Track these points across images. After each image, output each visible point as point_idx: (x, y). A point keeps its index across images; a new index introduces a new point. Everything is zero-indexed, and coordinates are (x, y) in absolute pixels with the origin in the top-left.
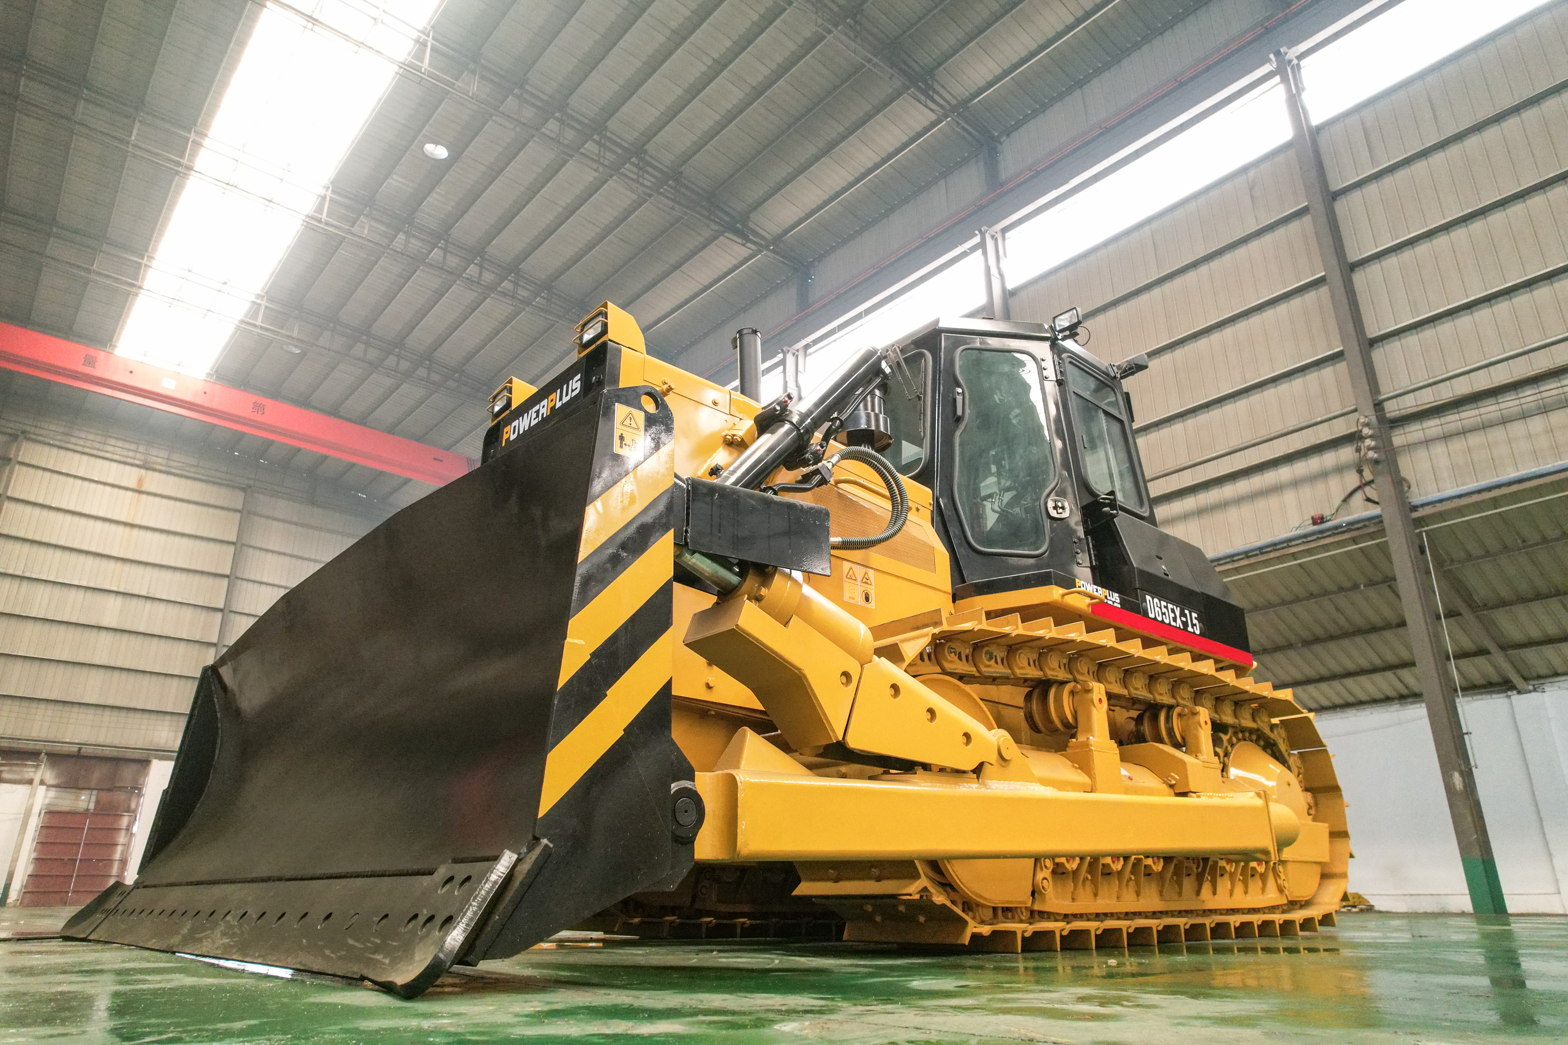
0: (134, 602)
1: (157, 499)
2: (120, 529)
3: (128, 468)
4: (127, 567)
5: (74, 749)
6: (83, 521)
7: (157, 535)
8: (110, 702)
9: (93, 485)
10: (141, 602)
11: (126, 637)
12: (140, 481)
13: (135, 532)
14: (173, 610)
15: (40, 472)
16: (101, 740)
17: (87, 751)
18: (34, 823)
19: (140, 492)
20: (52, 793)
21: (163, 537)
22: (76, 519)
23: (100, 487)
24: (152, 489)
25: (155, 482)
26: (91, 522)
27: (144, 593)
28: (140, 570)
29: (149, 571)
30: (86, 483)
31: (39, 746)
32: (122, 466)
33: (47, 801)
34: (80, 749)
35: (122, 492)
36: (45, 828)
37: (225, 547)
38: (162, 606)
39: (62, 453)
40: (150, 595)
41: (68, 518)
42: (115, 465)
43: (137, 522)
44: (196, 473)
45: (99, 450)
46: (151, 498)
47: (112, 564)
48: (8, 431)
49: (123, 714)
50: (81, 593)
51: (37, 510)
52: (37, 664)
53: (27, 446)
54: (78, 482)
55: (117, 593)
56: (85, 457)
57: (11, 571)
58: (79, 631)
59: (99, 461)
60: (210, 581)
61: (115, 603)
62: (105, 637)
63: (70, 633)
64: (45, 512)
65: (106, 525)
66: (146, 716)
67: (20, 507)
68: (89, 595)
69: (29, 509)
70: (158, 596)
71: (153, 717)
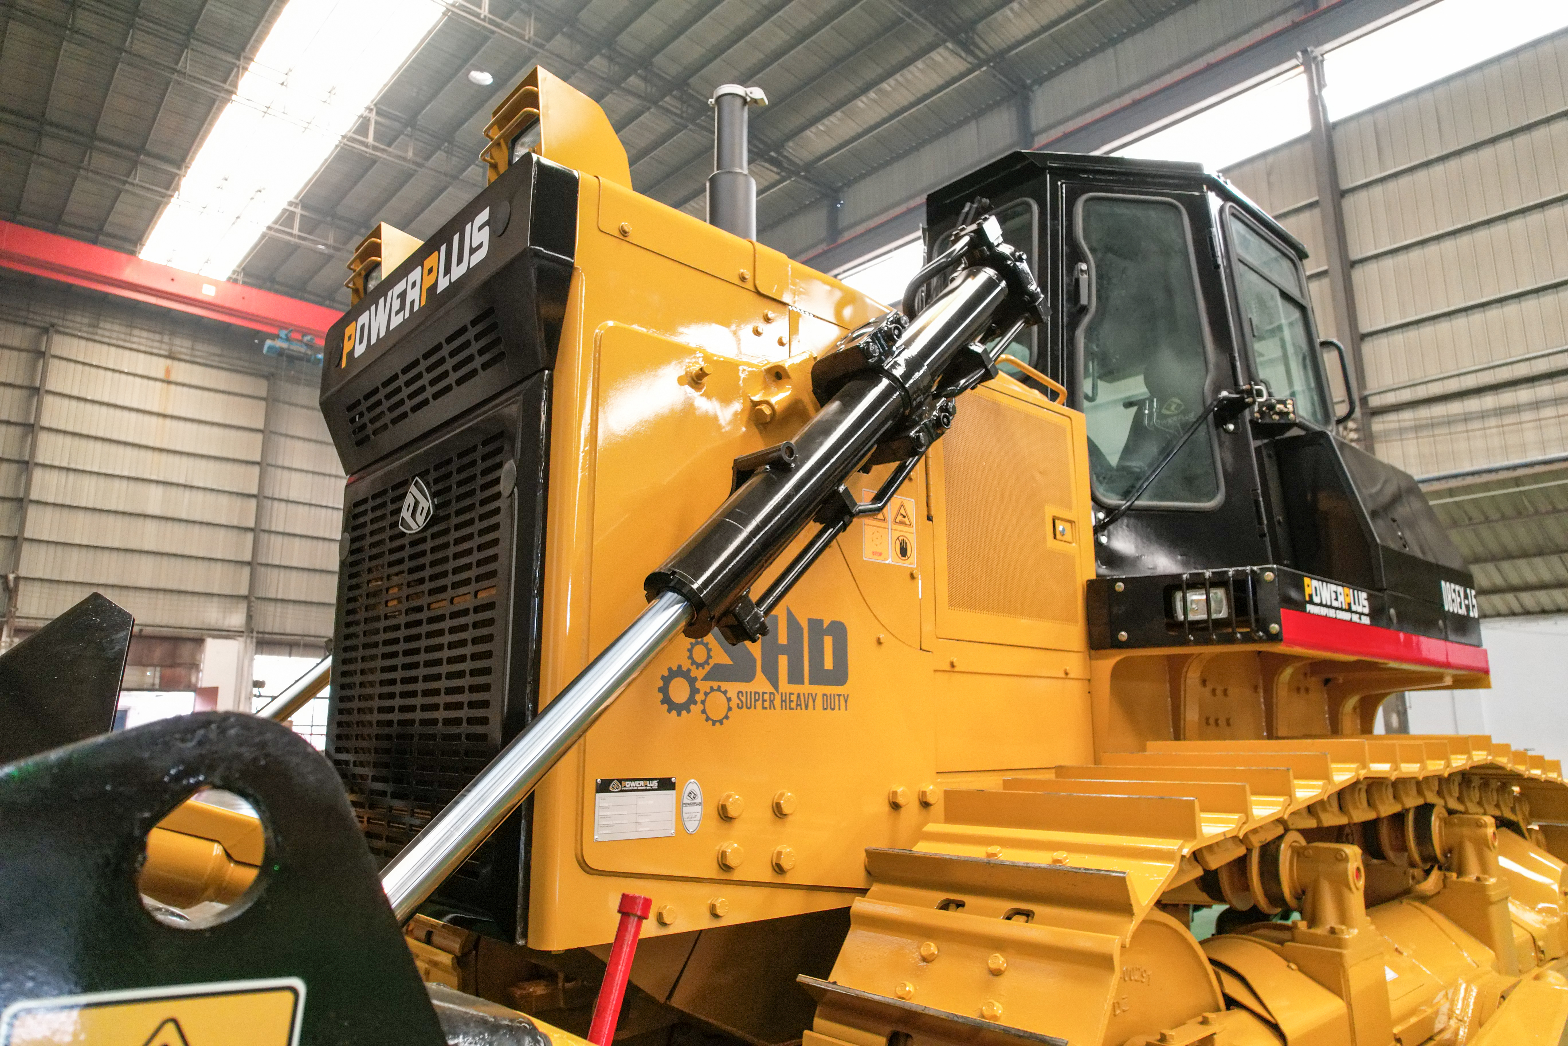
0: (174, 491)
1: (185, 389)
2: (154, 419)
3: (155, 358)
4: (164, 457)
6: (118, 412)
7: (189, 425)
8: (162, 585)
9: (123, 377)
10: (180, 490)
11: (170, 524)
12: (168, 371)
13: (168, 422)
14: (211, 497)
15: (72, 365)
16: (158, 621)
17: (147, 631)
19: (169, 382)
21: (194, 427)
22: (112, 411)
23: (131, 378)
24: (180, 379)
25: (182, 371)
26: (126, 414)
27: (182, 481)
28: (176, 459)
29: (185, 460)
30: (117, 375)
32: (148, 357)
35: (151, 383)
37: (253, 435)
38: (200, 495)
39: (91, 344)
40: (188, 483)
41: (104, 409)
42: (142, 356)
43: (169, 412)
44: (221, 362)
45: (125, 341)
46: (179, 388)
47: (149, 454)
48: (38, 324)
49: (175, 597)
50: (124, 483)
51: (74, 403)
52: (92, 551)
53: (57, 339)
54: (109, 373)
55: (158, 482)
56: (113, 349)
57: (57, 463)
58: (127, 519)
59: (127, 352)
60: (242, 468)
61: (156, 492)
62: (151, 525)
63: (120, 521)
64: (82, 405)
65: (140, 416)
66: (196, 598)
67: (58, 400)
68: (132, 484)
69: (66, 401)
70: (195, 484)
71: (202, 599)
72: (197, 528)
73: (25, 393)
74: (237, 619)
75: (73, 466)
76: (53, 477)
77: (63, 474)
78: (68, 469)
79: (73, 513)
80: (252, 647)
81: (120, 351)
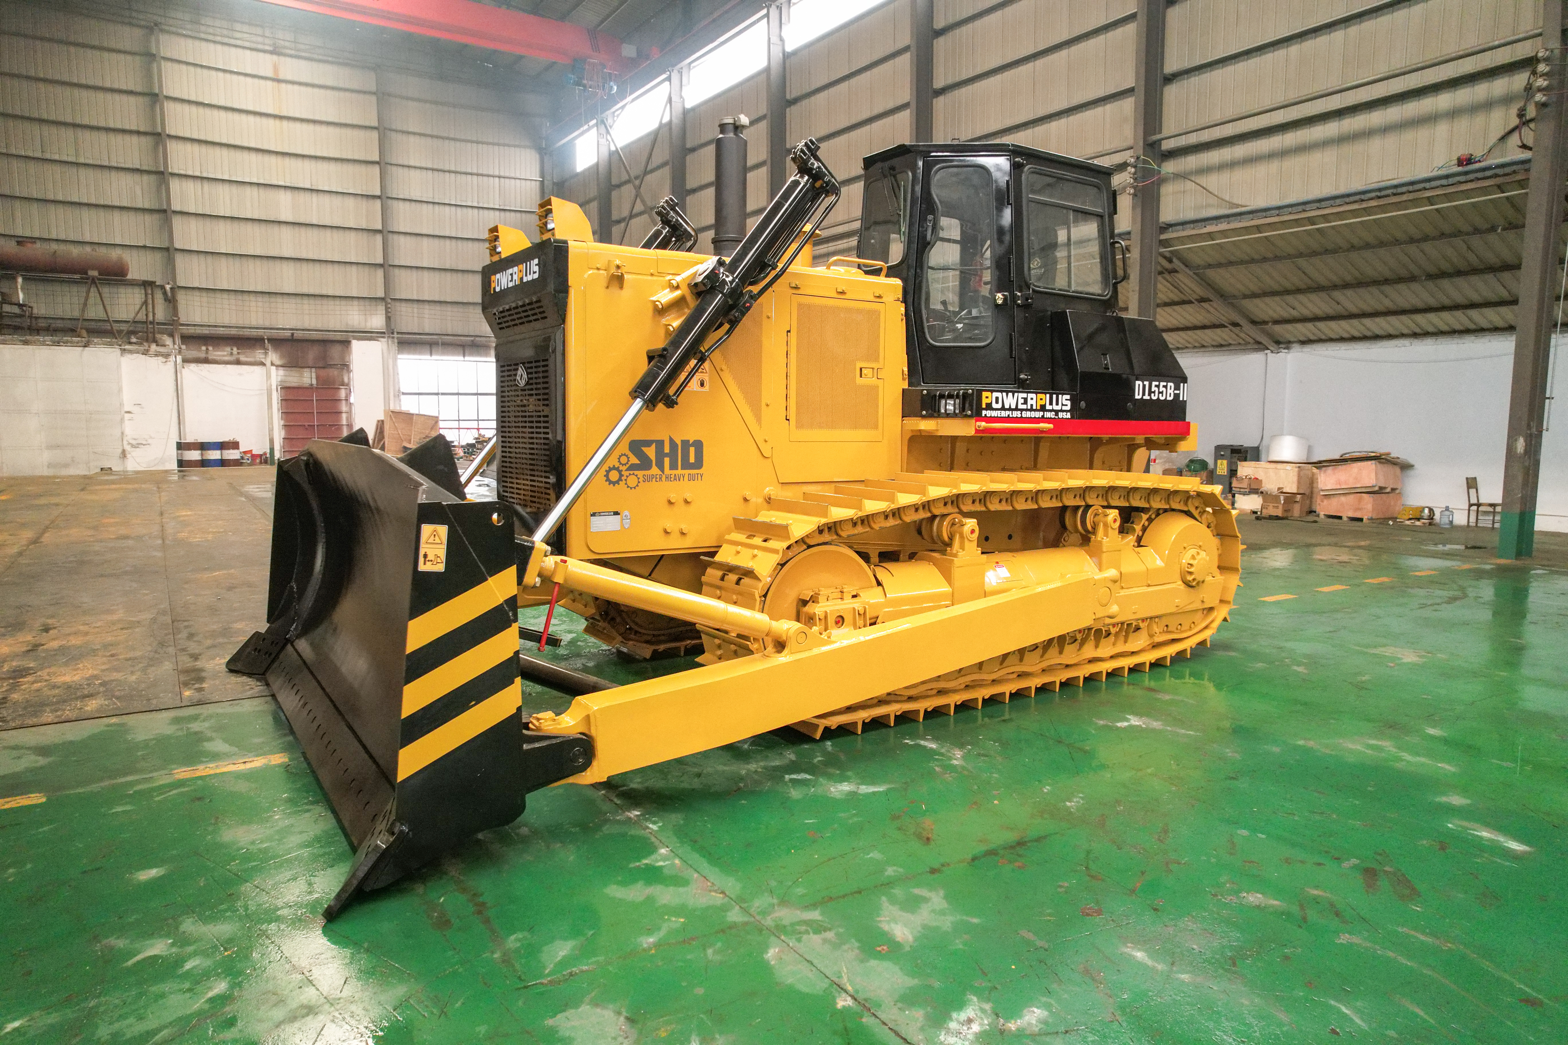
1: (296, 87)
2: (271, 122)
3: (260, 55)
4: (287, 160)
5: (288, 334)
6: (236, 116)
7: (305, 127)
8: (305, 290)
9: (235, 77)
11: (303, 230)
12: (274, 68)
13: (285, 123)
14: (337, 200)
15: (184, 67)
17: (298, 335)
18: (276, 397)
19: (278, 80)
20: (281, 372)
21: (311, 127)
22: (230, 115)
23: (242, 78)
24: (289, 76)
25: (289, 68)
26: (244, 117)
27: (308, 186)
28: (300, 162)
29: (307, 163)
30: (228, 76)
31: (260, 332)
32: (254, 53)
33: (279, 379)
34: (293, 334)
35: (262, 82)
36: (284, 400)
37: (368, 133)
38: (326, 199)
39: (197, 43)
40: (313, 188)
41: (221, 113)
42: (246, 52)
43: (284, 113)
45: (229, 37)
46: (289, 86)
47: (273, 159)
48: (143, 23)
49: (319, 301)
50: (255, 189)
51: (194, 108)
52: (237, 260)
53: (163, 38)
54: (221, 74)
55: (285, 187)
56: (219, 47)
57: (190, 173)
58: (263, 226)
59: (233, 50)
60: (363, 169)
61: (285, 197)
62: (286, 231)
63: (257, 229)
64: (201, 110)
65: (258, 119)
66: (338, 302)
67: (178, 106)
68: (262, 191)
69: (186, 107)
70: (320, 188)
71: (343, 302)
72: (328, 232)
73: (147, 99)
74: (377, 321)
75: (205, 175)
76: (190, 186)
77: (198, 184)
78: (202, 178)
79: (214, 222)
80: (394, 347)
81: (226, 48)
